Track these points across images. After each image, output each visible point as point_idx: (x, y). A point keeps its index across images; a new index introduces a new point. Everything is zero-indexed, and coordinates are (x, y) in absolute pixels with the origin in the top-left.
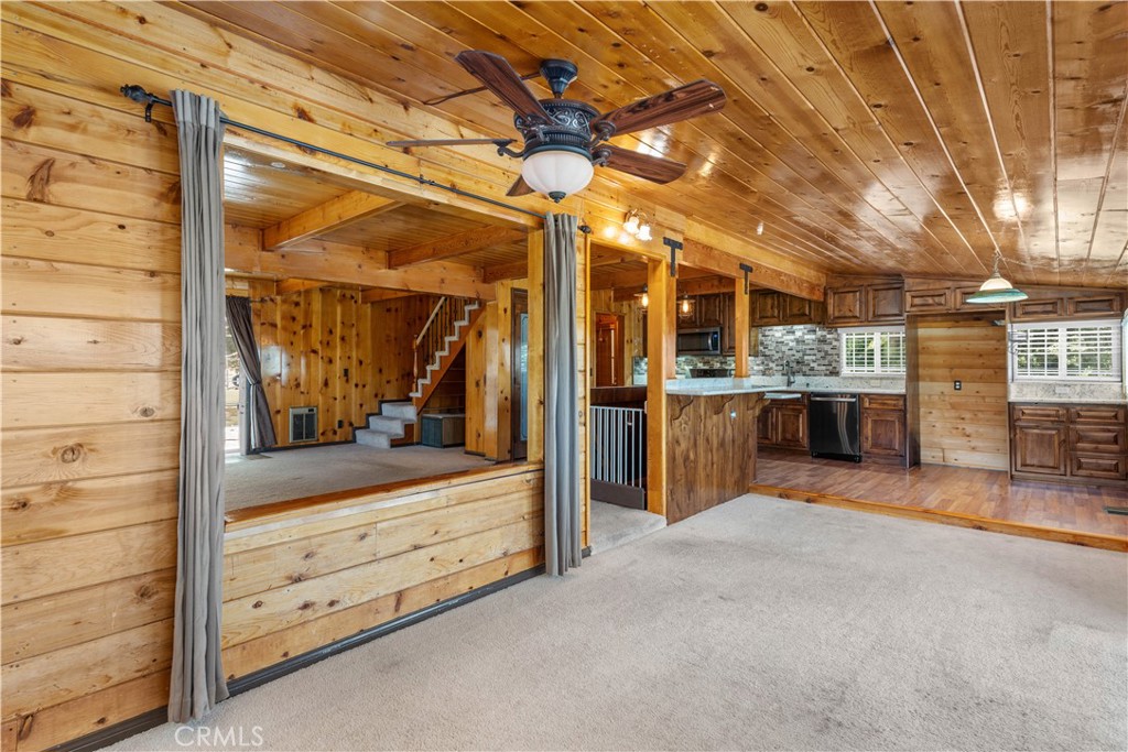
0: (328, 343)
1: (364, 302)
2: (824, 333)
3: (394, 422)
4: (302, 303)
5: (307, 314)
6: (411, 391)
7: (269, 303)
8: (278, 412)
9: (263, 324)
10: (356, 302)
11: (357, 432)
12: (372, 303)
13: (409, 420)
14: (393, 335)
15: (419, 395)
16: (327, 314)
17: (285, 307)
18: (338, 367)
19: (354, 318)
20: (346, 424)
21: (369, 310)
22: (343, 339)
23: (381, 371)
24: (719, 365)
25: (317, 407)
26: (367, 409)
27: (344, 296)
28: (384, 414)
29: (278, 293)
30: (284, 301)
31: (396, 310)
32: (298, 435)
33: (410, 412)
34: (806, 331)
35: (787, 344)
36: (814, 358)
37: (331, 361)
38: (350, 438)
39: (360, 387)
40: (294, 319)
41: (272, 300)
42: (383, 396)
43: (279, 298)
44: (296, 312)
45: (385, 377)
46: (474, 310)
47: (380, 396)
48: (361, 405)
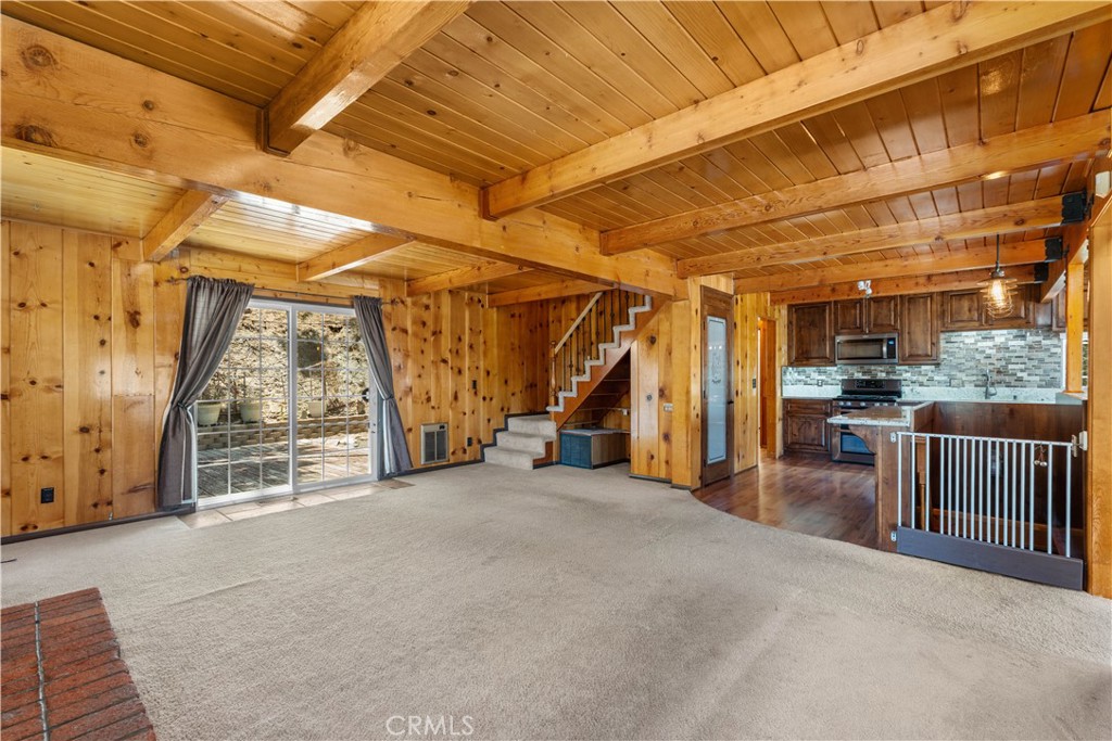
0: (457, 352)
1: (491, 307)
2: (1038, 339)
3: (533, 440)
4: (432, 306)
5: (437, 319)
6: (547, 405)
7: (400, 305)
8: (410, 430)
9: (394, 329)
10: (483, 306)
11: (486, 450)
12: (498, 307)
13: (549, 437)
14: (516, 342)
15: (560, 409)
16: (456, 320)
17: (415, 309)
18: (467, 379)
19: (481, 324)
20: (475, 441)
21: (495, 315)
22: (471, 347)
23: (506, 382)
24: (884, 375)
25: (447, 423)
26: (494, 425)
27: (472, 299)
28: (510, 429)
29: (410, 294)
30: (414, 304)
31: (520, 316)
32: (429, 457)
33: (548, 429)
34: (1011, 337)
35: (984, 352)
36: (1023, 366)
37: (460, 372)
38: (479, 457)
39: (488, 399)
40: (424, 324)
41: (403, 302)
42: (509, 409)
43: (409, 301)
44: (428, 317)
45: (511, 389)
46: (644, 313)
47: (506, 409)
48: (489, 420)
